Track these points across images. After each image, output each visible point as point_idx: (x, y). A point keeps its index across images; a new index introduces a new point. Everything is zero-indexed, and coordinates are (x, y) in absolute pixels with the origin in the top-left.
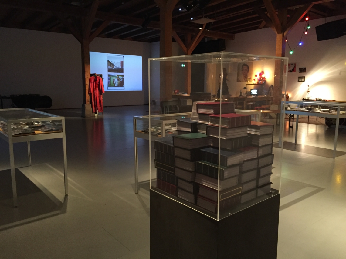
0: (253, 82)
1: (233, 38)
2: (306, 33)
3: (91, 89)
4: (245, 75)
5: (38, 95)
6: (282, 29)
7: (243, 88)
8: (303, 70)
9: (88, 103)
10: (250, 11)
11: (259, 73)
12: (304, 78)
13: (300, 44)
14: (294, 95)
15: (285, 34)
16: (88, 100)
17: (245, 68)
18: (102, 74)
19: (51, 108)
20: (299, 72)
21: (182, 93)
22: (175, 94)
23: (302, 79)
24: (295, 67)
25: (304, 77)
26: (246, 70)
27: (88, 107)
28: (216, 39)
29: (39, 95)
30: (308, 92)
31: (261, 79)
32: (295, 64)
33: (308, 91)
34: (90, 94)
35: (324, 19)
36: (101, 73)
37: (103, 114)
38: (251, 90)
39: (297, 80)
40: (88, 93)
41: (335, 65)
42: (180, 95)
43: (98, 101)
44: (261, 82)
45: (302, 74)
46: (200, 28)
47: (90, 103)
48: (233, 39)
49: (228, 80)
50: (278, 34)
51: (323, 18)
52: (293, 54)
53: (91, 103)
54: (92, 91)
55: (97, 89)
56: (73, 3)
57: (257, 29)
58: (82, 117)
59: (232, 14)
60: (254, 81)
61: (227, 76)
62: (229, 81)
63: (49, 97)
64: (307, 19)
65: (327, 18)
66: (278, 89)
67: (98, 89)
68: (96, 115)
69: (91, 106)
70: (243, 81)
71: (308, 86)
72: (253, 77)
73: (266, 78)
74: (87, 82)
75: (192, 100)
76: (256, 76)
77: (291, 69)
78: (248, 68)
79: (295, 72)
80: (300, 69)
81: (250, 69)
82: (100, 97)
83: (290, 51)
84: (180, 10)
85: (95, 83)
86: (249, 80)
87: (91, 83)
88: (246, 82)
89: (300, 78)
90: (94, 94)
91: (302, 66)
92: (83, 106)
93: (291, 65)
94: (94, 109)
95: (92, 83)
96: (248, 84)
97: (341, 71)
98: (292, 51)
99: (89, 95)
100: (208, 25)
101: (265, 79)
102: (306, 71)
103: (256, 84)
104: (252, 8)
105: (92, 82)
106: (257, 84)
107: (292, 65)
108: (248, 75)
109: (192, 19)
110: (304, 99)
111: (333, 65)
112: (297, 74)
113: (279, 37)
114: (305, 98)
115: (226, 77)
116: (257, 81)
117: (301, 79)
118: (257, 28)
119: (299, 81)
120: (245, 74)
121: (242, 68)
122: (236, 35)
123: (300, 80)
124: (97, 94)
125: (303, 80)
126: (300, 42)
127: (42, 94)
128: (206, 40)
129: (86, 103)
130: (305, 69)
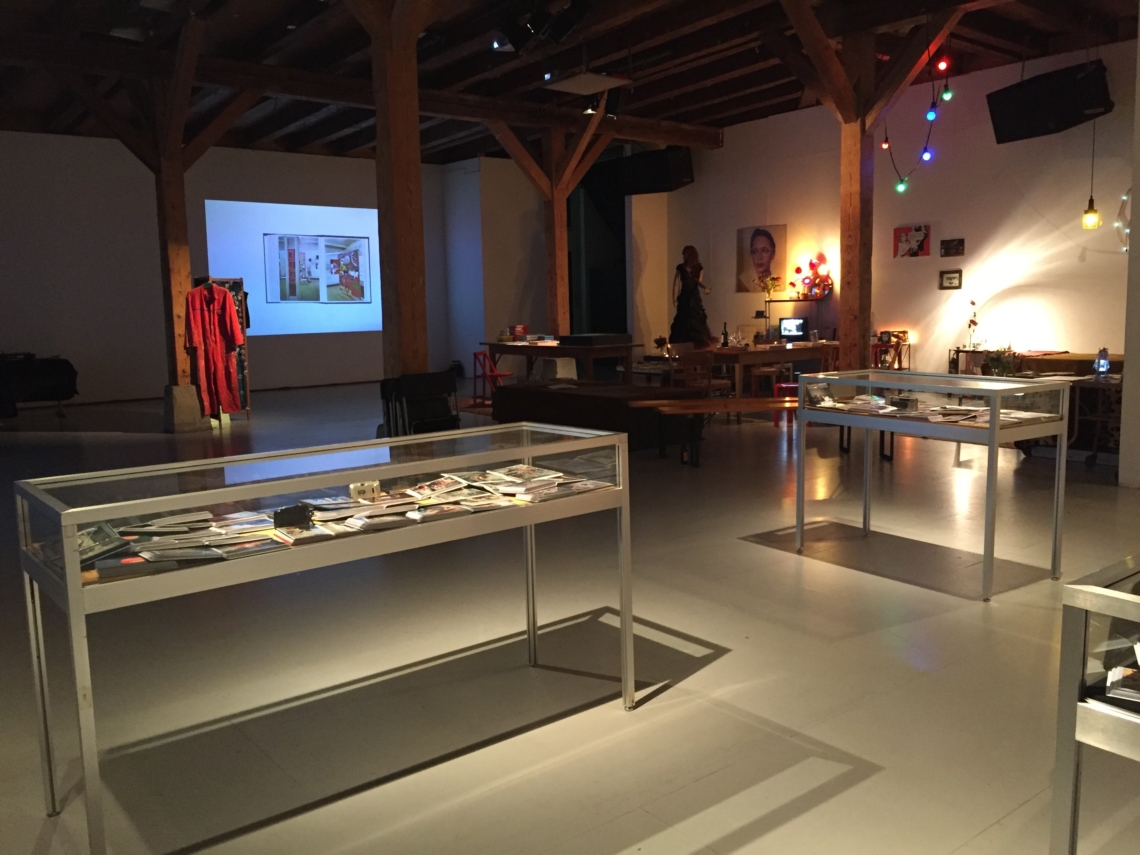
0: (789, 293)
1: (717, 142)
2: (931, 116)
3: (195, 331)
4: (761, 269)
5: (29, 357)
6: (858, 107)
7: (754, 315)
8: (955, 248)
9: (184, 381)
10: (753, 45)
11: (809, 261)
12: (957, 275)
13: (927, 156)
14: (925, 333)
15: (869, 122)
16: (184, 371)
17: (761, 243)
18: (241, 279)
19: (76, 399)
20: (942, 256)
21: (536, 336)
22: (514, 340)
23: (951, 279)
24: (927, 236)
25: (960, 272)
26: (764, 250)
27: (185, 397)
28: (663, 147)
29: (34, 355)
30: (973, 327)
31: (817, 281)
32: (927, 228)
33: (973, 322)
34: (192, 351)
35: (1016, 67)
36: (237, 276)
37: (248, 419)
38: (781, 320)
39: (936, 283)
40: (185, 347)
41: (1064, 229)
42: (527, 344)
43: (221, 373)
44: (816, 291)
45: (950, 263)
46: (590, 111)
47: (192, 383)
48: (720, 147)
49: (704, 287)
50: (847, 121)
51: (1015, 62)
52: (906, 192)
53: (195, 380)
54: (198, 339)
55: (217, 330)
56: (117, 33)
57: (797, 109)
58: (166, 431)
59: (692, 56)
60: (789, 288)
61: (702, 273)
62: (707, 291)
63: (66, 363)
64: (942, 66)
65: (1028, 63)
66: (856, 317)
67: (221, 332)
68: (214, 423)
69: (195, 392)
70: (754, 291)
71: (973, 303)
72: (790, 275)
73: (831, 275)
74: (179, 310)
75: (574, 361)
76: (798, 270)
77: (914, 245)
78: (773, 245)
79: (928, 254)
80: (944, 243)
81: (777, 249)
82: (227, 361)
83: (896, 183)
84: (496, 45)
85: (209, 311)
86: (774, 286)
87: (194, 309)
88: (763, 293)
89: (946, 276)
90: (206, 351)
91: (950, 234)
92: (169, 393)
93: (914, 232)
94: (207, 403)
95: (198, 312)
96: (770, 301)
97: (1085, 250)
98: (902, 181)
99: (188, 353)
100: (614, 98)
101: (830, 282)
102: (963, 250)
103: (798, 300)
104: (754, 35)
105: (198, 306)
106: (801, 298)
107: (918, 229)
108: (772, 269)
109: (547, 76)
110: (961, 348)
111: (1057, 228)
112: (935, 260)
113: (850, 133)
114: (965, 346)
115: (698, 277)
116: (801, 289)
117: (949, 279)
118: (794, 106)
119: (942, 287)
120: (761, 265)
121: (752, 245)
122: (729, 133)
123: (946, 284)
124: (218, 347)
125: (956, 282)
126: (925, 150)
127: (43, 352)
128: (628, 151)
129: (176, 384)
130: (961, 242)
